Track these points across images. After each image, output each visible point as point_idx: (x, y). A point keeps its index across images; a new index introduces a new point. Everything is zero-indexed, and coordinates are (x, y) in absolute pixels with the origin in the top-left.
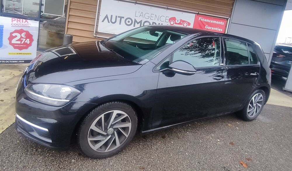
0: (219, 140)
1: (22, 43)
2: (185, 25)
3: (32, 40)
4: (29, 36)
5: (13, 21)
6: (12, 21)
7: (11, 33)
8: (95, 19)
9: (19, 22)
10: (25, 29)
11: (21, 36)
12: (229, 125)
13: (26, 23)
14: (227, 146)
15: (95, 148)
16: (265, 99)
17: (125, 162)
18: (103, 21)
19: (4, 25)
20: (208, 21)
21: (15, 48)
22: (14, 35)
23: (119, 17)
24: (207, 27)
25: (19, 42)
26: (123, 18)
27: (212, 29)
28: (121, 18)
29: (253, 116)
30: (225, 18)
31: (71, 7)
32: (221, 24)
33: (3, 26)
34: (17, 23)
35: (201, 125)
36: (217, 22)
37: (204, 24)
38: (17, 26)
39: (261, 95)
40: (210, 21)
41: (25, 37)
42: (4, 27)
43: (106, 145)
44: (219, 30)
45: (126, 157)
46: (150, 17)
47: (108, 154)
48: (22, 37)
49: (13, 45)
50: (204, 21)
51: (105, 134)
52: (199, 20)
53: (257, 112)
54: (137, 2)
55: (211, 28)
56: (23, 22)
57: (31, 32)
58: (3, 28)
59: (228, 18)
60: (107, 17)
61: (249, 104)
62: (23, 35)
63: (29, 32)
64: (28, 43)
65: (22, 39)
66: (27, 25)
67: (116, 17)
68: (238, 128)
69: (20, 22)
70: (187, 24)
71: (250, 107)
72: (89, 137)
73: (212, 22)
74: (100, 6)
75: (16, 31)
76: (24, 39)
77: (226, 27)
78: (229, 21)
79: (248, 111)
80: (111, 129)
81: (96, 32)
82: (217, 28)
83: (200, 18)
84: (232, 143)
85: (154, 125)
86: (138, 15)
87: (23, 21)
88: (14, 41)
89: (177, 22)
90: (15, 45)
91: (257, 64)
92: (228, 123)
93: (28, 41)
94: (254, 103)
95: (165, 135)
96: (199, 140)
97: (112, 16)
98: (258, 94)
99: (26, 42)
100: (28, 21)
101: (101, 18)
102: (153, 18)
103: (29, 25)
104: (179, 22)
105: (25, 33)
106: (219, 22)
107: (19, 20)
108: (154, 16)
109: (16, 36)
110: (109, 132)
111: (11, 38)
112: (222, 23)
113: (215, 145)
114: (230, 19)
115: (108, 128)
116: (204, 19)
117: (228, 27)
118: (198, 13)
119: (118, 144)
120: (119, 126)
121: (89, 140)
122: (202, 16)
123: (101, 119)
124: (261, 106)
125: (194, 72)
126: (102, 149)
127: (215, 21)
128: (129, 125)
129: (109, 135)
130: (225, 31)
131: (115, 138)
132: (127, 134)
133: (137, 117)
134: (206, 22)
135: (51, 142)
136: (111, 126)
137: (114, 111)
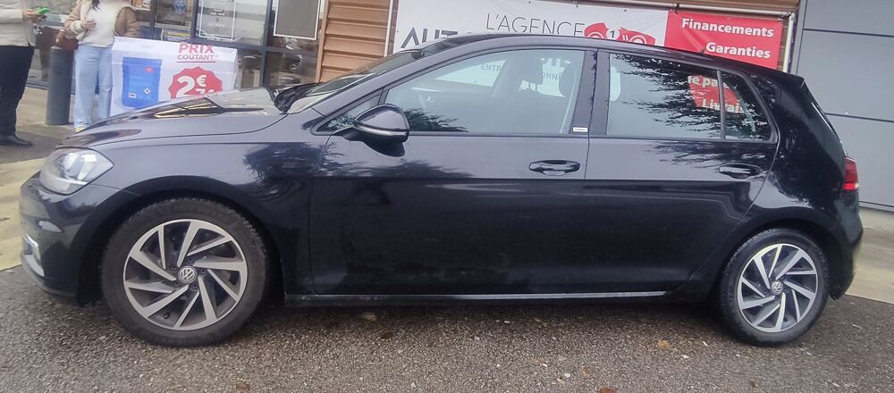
0: (568, 375)
4: (214, 83)
5: (183, 51)
6: (181, 49)
7: (176, 77)
8: (384, 41)
9: (193, 51)
10: (205, 67)
11: (196, 83)
12: (662, 343)
13: (209, 53)
15: (146, 311)
16: (826, 269)
17: (217, 366)
18: (403, 46)
19: (163, 59)
20: (714, 27)
22: (181, 80)
24: (714, 48)
27: (731, 52)
28: (450, 34)
29: (776, 330)
30: (777, 16)
31: (331, 16)
32: (764, 35)
33: (161, 61)
34: (189, 54)
35: (551, 328)
36: (748, 31)
37: (700, 38)
38: (188, 60)
39: (801, 254)
40: (723, 28)
41: (205, 85)
42: (163, 63)
43: (177, 306)
44: (759, 54)
47: (182, 337)
48: (197, 86)
50: (699, 28)
51: (172, 279)
52: (683, 26)
53: (799, 318)
55: (726, 48)
56: (201, 52)
57: (218, 74)
58: (160, 64)
59: (785, 13)
60: (413, 34)
61: (742, 280)
62: (201, 80)
63: (213, 74)
65: (198, 90)
66: (210, 57)
67: (437, 32)
68: (685, 356)
69: (196, 52)
70: (643, 40)
71: (746, 290)
72: (126, 279)
73: (728, 29)
74: (396, 7)
75: (185, 72)
76: (203, 91)
77: (783, 43)
78: (791, 23)
79: (743, 303)
80: (187, 268)
82: (749, 50)
83: (684, 20)
84: (608, 392)
85: (319, 280)
87: (202, 49)
88: (181, 94)
91: (770, 141)
92: (664, 340)
96: (494, 361)
97: (425, 31)
98: (779, 246)
100: (214, 48)
101: (399, 39)
103: (214, 58)
104: (617, 36)
105: (205, 76)
106: (755, 30)
107: (194, 46)
108: (540, 24)
109: (185, 84)
110: (184, 277)
111: (175, 87)
112: (767, 32)
114: (797, 17)
115: (179, 264)
116: (699, 24)
117: (792, 45)
118: (678, 8)
119: (211, 317)
120: (211, 265)
121: (128, 285)
122: (693, 16)
123: (155, 237)
124: (811, 295)
125: (403, 133)
126: (168, 321)
127: (738, 28)
128: (240, 266)
129: (183, 285)
130: (781, 55)
131: (200, 297)
132: (237, 292)
133: (262, 248)
134: (708, 33)
135: (42, 274)
136: (188, 260)
137: (190, 223)
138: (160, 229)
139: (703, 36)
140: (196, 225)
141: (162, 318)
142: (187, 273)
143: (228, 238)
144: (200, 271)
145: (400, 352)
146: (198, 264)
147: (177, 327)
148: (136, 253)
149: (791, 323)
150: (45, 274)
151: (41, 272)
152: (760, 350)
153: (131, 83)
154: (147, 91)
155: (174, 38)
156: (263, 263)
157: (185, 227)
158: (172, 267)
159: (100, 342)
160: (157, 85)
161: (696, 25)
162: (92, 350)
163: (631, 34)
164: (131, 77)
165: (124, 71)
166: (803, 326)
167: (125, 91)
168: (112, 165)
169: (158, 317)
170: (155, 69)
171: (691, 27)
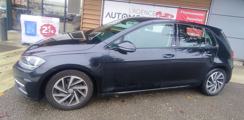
0: (171, 108)
1: (49, 33)
2: (169, 17)
3: (55, 31)
4: (53, 28)
5: (43, 19)
7: (42, 27)
8: (100, 15)
9: (46, 19)
10: (50, 24)
11: (48, 28)
12: (189, 97)
13: (51, 19)
14: (175, 113)
15: (60, 102)
16: (226, 77)
17: (82, 115)
18: (106, 17)
19: (37, 21)
20: (189, 13)
21: (44, 36)
22: (43, 27)
23: (117, 13)
24: (189, 18)
25: (47, 32)
26: (121, 14)
27: (193, 20)
28: (119, 14)
29: (214, 92)
30: (204, 10)
31: (84, 8)
32: (201, 15)
34: (45, 20)
35: (162, 95)
36: (197, 14)
37: (185, 16)
38: (45, 21)
39: (221, 74)
40: (191, 13)
41: (50, 29)
43: (68, 100)
44: (200, 20)
45: (85, 111)
46: (141, 13)
47: (70, 107)
48: (48, 29)
49: (43, 34)
51: (67, 92)
52: (181, 13)
53: (219, 89)
54: (130, 2)
55: (192, 19)
56: (49, 19)
57: (54, 26)
58: (36, 23)
59: (207, 10)
60: (108, 14)
61: (208, 81)
62: (49, 27)
64: (53, 33)
65: (48, 30)
66: (51, 21)
67: (115, 13)
68: (195, 100)
69: (47, 19)
70: (171, 16)
71: (209, 83)
72: (53, 94)
73: (192, 14)
74: (103, 6)
75: (44, 25)
76: (50, 31)
77: (206, 18)
78: (208, 12)
79: (208, 87)
81: (101, 25)
82: (197, 19)
83: (182, 11)
84: (182, 112)
85: (108, 90)
86: (131, 11)
88: (43, 32)
89: (162, 15)
90: (44, 35)
91: (216, 47)
92: (189, 96)
93: (52, 32)
94: (214, 80)
95: (125, 100)
96: (152, 106)
97: (112, 13)
98: (217, 73)
99: (51, 32)
100: (52, 18)
101: (105, 15)
102: (144, 13)
103: (53, 21)
104: (164, 15)
105: (50, 26)
106: (199, 14)
107: (46, 17)
108: (144, 11)
109: (45, 29)
110: (70, 92)
111: (42, 30)
112: (202, 15)
113: (165, 111)
114: (209, 11)
115: (68, 88)
116: (185, 12)
117: (208, 18)
118: (180, 8)
119: (78, 101)
120: (77, 88)
121: (54, 95)
122: (184, 10)
123: (61, 81)
124: (222, 83)
125: (134, 50)
126: (66, 104)
127: (195, 14)
128: (86, 88)
129: (70, 94)
130: (205, 21)
131: (75, 97)
132: (85, 94)
133: (92, 82)
134: (187, 14)
135: (27, 94)
136: (71, 87)
137: (71, 77)
138: (62, 79)
139: (186, 16)
140: (73, 77)
141: (64, 103)
142: (71, 90)
143: (82, 80)
144: (74, 90)
145: (128, 106)
146: (74, 88)
147: (69, 105)
148: (56, 86)
149: (217, 90)
150: (28, 94)
151: (26, 93)
152: (210, 97)
153: (28, 28)
154: (33, 31)
155: (36, 14)
156: (92, 86)
157: (70, 78)
158: (66, 89)
159: (46, 111)
160: (36, 29)
161: (184, 13)
162: (45, 114)
163: (168, 15)
164: (27, 27)
165: (25, 25)
166: (220, 91)
167: (26, 31)
168: (45, 61)
169: (63, 103)
170: (35, 24)
171: (183, 13)
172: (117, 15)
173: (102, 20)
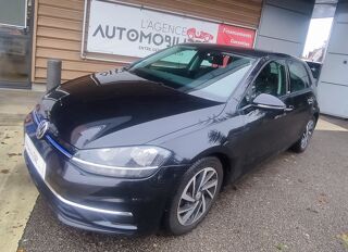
8: (82, 32)
18: (94, 35)
23: (118, 28)
26: (125, 29)
27: (238, 43)
31: (40, 13)
37: (228, 37)
54: (144, 7)
59: (255, 29)
67: (114, 28)
70: (209, 37)
74: (88, 12)
78: (256, 32)
81: (85, 52)
83: (224, 29)
86: (146, 25)
89: (197, 34)
97: (107, 27)
101: (92, 30)
104: (200, 34)
112: (249, 36)
116: (229, 31)
139: (231, 37)
172: (118, 32)
173: (86, 42)
